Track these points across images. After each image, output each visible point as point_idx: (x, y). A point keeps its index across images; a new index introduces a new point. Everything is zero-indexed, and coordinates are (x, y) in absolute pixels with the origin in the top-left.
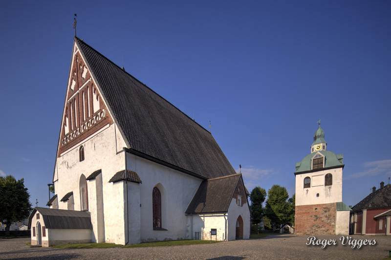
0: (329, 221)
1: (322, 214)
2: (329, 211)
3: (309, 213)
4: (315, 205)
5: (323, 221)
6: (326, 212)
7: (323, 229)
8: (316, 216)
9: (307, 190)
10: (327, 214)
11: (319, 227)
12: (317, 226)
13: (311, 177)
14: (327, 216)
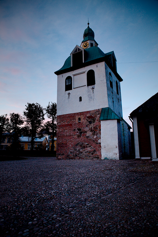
0: (95, 137)
1: (87, 126)
2: (94, 121)
3: (71, 125)
4: (78, 114)
5: (88, 137)
6: (90, 122)
7: (89, 149)
8: (79, 130)
9: (69, 94)
10: (92, 126)
11: (84, 147)
12: (81, 146)
13: (72, 77)
14: (93, 129)
